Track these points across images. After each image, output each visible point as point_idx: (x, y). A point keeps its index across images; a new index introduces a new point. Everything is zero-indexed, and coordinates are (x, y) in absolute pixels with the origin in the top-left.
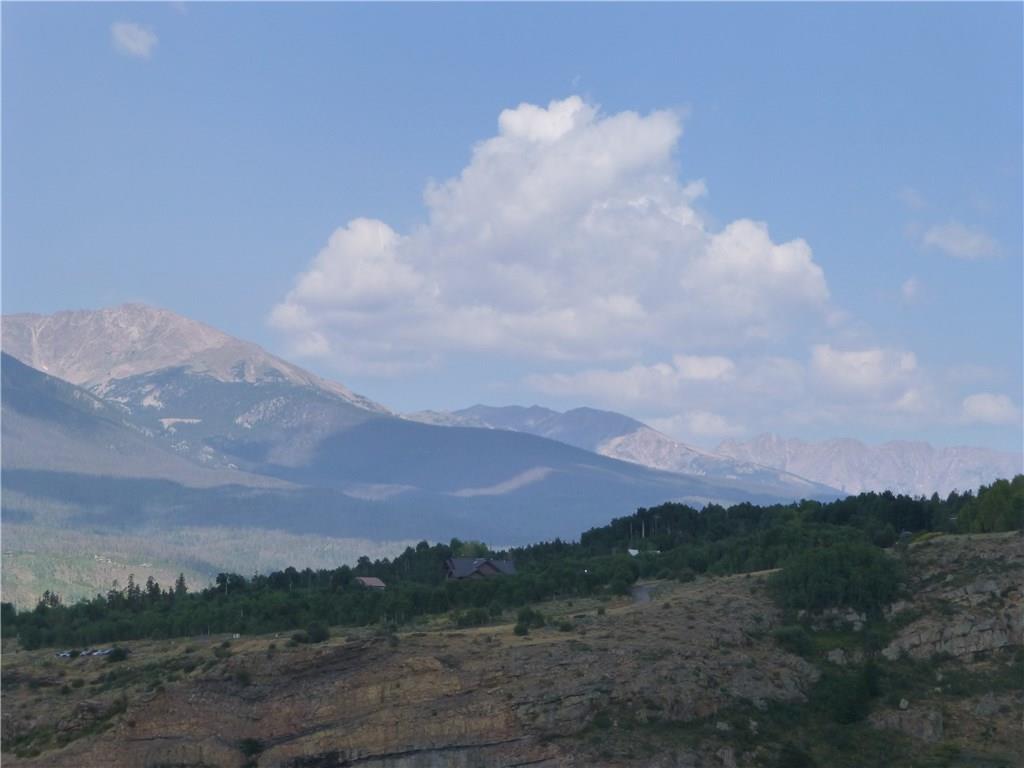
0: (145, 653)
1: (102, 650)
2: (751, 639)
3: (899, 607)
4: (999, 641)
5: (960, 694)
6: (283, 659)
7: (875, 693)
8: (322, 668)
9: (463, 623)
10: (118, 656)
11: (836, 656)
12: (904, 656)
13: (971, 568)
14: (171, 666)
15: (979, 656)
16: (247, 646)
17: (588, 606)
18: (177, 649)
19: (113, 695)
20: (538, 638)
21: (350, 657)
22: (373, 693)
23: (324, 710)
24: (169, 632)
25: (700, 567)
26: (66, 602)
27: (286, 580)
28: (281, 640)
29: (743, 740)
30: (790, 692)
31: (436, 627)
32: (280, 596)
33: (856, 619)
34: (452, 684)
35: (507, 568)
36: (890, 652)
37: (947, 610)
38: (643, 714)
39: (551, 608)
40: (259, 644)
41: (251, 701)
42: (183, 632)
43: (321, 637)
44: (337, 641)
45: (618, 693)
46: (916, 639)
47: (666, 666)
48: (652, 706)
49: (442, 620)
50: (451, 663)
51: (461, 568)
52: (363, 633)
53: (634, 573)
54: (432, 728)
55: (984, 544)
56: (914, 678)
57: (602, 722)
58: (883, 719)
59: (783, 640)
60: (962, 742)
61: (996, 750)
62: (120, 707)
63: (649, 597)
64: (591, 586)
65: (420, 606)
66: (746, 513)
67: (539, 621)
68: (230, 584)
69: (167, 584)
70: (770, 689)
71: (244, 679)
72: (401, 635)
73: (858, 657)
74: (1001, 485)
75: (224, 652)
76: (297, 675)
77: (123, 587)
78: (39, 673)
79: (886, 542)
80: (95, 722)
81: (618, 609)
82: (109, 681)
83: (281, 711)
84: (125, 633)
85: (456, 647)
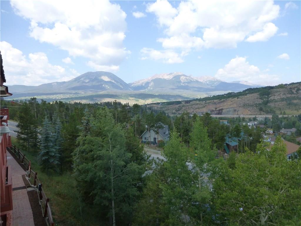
0: (208, 101)
1: (204, 101)
2: (257, 98)
3: (270, 95)
4: (279, 98)
5: (276, 102)
6: (218, 102)
7: (268, 102)
8: (221, 102)
9: (233, 98)
10: (206, 102)
11: (265, 100)
12: (271, 99)
13: (277, 92)
14: (210, 102)
15: (278, 99)
16: (215, 101)
17: (243, 96)
18: (210, 101)
19: (205, 105)
20: (239, 99)
21: (224, 101)
22: (225, 104)
23: (221, 105)
24: (209, 100)
25: (253, 93)
26: (202, 98)
27: (218, 96)
28: (218, 100)
29: (256, 106)
30: (260, 103)
31: (230, 99)
32: (218, 97)
33: (266, 96)
34: (232, 103)
35: (236, 94)
36: (269, 99)
37: (275, 95)
38: (248, 105)
39: (240, 97)
40: (216, 101)
41: (216, 105)
42: (211, 100)
43: (221, 100)
44: (222, 100)
45: (246, 103)
46: (272, 98)
47: (250, 101)
48: (248, 104)
49: (231, 98)
50: (232, 101)
51: (232, 94)
52: (224, 99)
53: (247, 94)
54: (230, 106)
55: (278, 90)
56: (272, 101)
57: (244, 106)
58: (269, 104)
59: (260, 99)
60: (276, 106)
61: (279, 107)
62: (206, 106)
63: (248, 96)
64: (243, 95)
65: (229, 97)
66: (257, 88)
67: (239, 98)
68: (214, 96)
69: (209, 96)
70: (259, 102)
71: (215, 103)
72: (228, 99)
73: (267, 99)
74: (280, 85)
75: (214, 101)
76: (219, 103)
77: (206, 97)
78: (200, 103)
79: (269, 90)
80: (204, 107)
81: (246, 97)
82: (205, 104)
83: (218, 105)
84: (206, 100)
85: (232, 100)
